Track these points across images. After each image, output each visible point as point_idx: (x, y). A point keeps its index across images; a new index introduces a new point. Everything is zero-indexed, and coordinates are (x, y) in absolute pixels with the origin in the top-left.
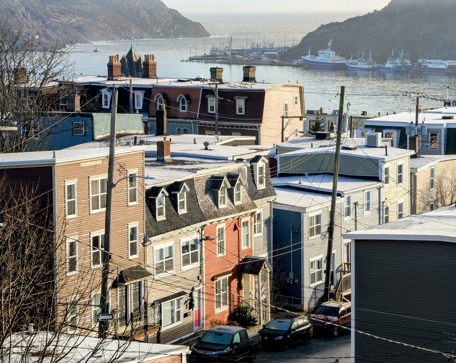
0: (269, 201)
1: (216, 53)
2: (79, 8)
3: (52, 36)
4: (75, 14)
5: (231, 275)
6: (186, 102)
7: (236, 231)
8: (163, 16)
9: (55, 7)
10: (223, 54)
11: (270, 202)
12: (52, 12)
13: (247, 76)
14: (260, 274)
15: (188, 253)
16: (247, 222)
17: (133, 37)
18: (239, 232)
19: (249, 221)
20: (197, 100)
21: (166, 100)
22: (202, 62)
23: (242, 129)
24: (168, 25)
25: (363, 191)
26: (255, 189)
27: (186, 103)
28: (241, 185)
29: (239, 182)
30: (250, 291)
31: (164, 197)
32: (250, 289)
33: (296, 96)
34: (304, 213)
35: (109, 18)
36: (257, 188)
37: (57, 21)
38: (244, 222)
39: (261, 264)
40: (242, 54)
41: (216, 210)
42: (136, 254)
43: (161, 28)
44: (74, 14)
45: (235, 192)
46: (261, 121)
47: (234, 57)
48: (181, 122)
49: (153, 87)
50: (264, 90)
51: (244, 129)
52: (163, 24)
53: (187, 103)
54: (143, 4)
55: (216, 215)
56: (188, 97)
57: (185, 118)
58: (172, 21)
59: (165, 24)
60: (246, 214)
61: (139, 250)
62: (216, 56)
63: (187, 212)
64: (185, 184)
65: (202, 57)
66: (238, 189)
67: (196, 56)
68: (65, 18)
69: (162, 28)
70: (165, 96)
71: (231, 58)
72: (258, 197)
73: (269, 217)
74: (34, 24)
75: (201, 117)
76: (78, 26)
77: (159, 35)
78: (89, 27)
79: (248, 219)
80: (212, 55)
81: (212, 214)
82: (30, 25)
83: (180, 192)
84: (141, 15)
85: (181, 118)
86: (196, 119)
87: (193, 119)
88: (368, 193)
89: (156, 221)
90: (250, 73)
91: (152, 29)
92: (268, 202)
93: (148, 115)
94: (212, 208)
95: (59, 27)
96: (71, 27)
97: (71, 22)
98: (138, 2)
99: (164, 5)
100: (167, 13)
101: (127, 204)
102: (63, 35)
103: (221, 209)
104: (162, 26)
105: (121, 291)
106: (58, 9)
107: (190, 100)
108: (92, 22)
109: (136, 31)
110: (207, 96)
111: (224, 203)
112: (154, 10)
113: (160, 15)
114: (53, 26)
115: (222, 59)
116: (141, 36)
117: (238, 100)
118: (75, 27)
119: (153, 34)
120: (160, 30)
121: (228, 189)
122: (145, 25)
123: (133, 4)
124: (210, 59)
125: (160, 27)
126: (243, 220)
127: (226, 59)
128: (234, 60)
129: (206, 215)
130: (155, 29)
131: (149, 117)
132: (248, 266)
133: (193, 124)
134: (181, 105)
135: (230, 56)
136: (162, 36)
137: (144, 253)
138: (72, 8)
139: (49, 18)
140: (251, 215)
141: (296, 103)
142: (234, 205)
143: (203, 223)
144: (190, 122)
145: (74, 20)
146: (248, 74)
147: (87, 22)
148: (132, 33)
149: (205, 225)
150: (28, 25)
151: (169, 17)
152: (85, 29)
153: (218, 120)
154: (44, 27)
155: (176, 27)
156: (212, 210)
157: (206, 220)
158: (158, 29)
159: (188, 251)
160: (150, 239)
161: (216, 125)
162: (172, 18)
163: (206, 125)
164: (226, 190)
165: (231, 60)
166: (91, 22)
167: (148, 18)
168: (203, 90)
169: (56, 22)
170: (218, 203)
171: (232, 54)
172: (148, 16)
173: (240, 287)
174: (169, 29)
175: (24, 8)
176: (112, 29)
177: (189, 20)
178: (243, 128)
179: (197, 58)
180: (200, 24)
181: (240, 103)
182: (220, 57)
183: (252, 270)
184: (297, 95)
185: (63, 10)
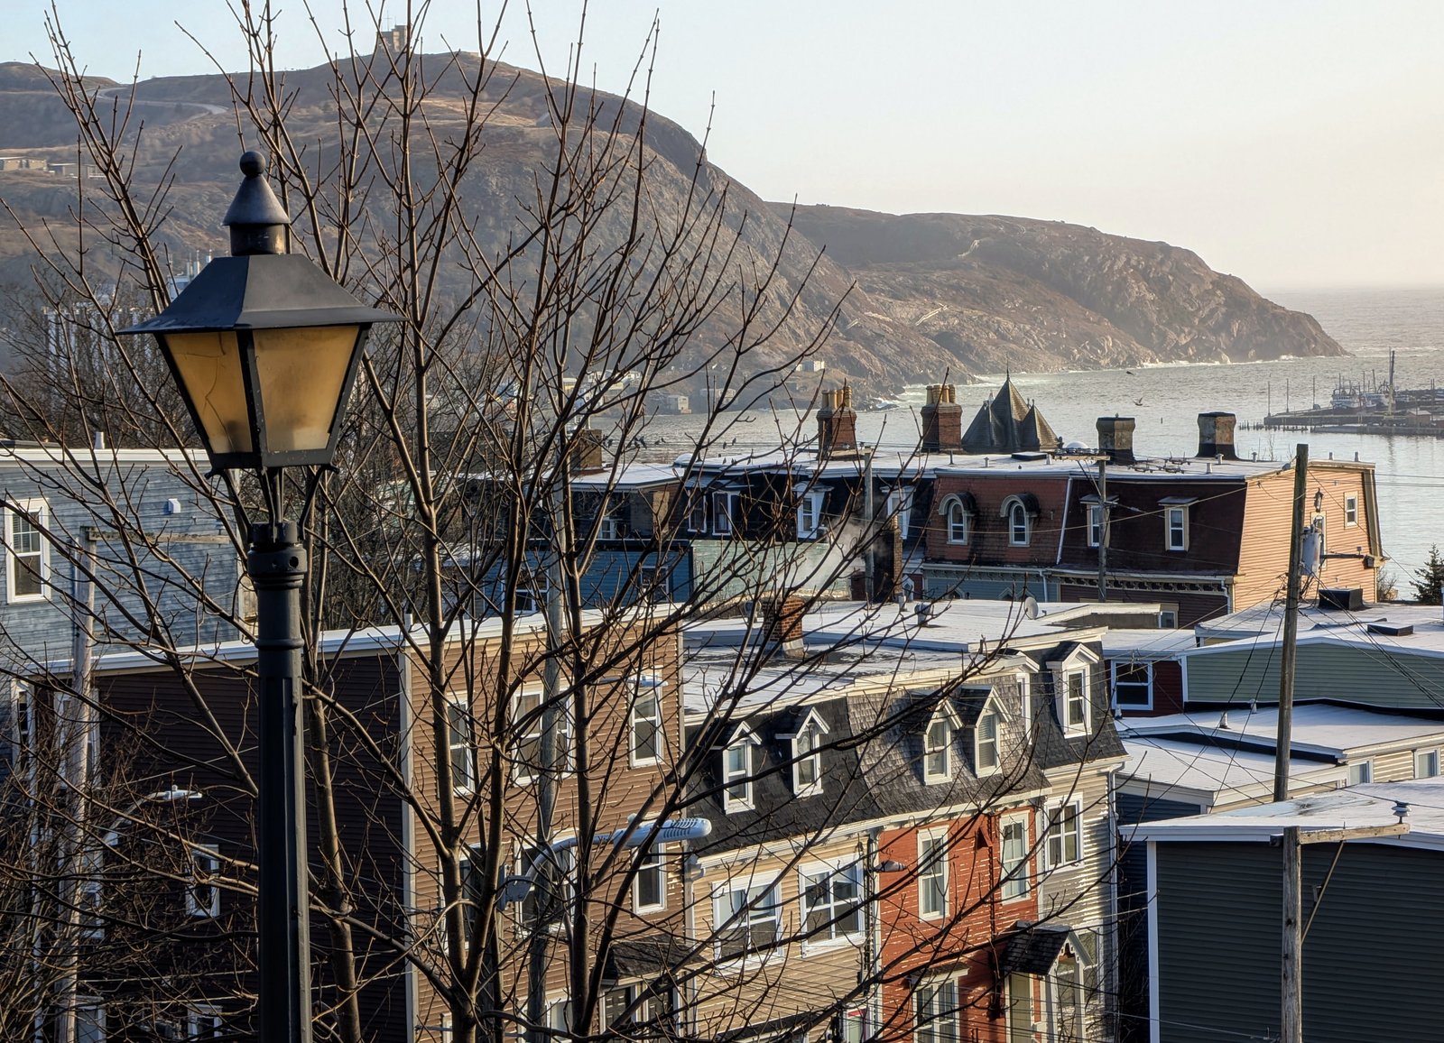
0: (1103, 771)
1: (1350, 403)
2: (948, 280)
3: (863, 361)
4: (936, 297)
5: (965, 972)
6: (1026, 517)
7: (985, 850)
8: (1197, 297)
9: (878, 277)
10: (1370, 404)
11: (1107, 774)
12: (867, 292)
13: (1210, 441)
14: (1052, 972)
15: (826, 906)
16: (1019, 827)
17: (1107, 361)
18: (991, 853)
19: (1026, 827)
20: (1059, 511)
21: (972, 513)
22: (1302, 430)
23: (1181, 591)
24: (1211, 323)
25: (1414, 751)
26: (1056, 735)
27: (1026, 521)
28: (997, 721)
29: (991, 713)
30: (1032, 1023)
31: (750, 749)
32: (1033, 1018)
33: (1349, 496)
34: (1208, 806)
35: (1035, 305)
36: (1063, 734)
37: (881, 317)
38: (1010, 826)
39: (1057, 946)
40: (1429, 403)
41: (917, 790)
42: (657, 902)
43: (1190, 333)
44: (932, 295)
45: (979, 740)
46: (1234, 571)
47: (1403, 414)
48: (1014, 575)
49: (939, 477)
50: (1244, 480)
51: (1186, 592)
52: (1196, 321)
53: (1030, 519)
54: (1139, 262)
55: (914, 803)
56: (1032, 504)
57: (1024, 565)
58: (1224, 310)
59: (1202, 321)
60: (1017, 803)
61: (668, 891)
62: (1351, 410)
63: (822, 792)
64: (813, 714)
65: (1306, 414)
66: (991, 732)
67: (1288, 413)
68: (907, 309)
69: (1194, 331)
70: (971, 502)
71: (1392, 417)
72: (1066, 757)
73: (1105, 818)
74: (813, 328)
75: (1069, 559)
76: (945, 330)
77: (1186, 354)
78: (976, 333)
79: (1022, 817)
80: (1337, 410)
81: (903, 801)
82: (802, 333)
83: (798, 736)
84: (1130, 295)
85: (1011, 563)
86: (1053, 564)
87: (1046, 565)
88: (1432, 757)
89: (724, 812)
90: (1218, 432)
91: (1163, 336)
92: (1100, 774)
93: (922, 556)
94: (902, 783)
95: (886, 334)
96: (924, 335)
97: (923, 319)
98: (1124, 258)
99: (1200, 263)
100: (1211, 287)
101: (628, 762)
102: (899, 358)
103: (931, 787)
104: (1192, 326)
105: (613, 1002)
106: (886, 283)
107: (1039, 512)
108: (985, 319)
109: (1114, 343)
110: (1084, 500)
111: (943, 770)
112: (1170, 277)
113: (1189, 293)
114: (869, 333)
115: (1365, 420)
116: (1130, 357)
117: (1170, 509)
118: (936, 334)
119: (1165, 350)
120: (1189, 339)
121: (954, 732)
122: (1143, 325)
123: (1109, 263)
124: (1330, 421)
125: (1186, 330)
126: (1004, 822)
127: (1378, 420)
128: (1402, 421)
129: (882, 802)
130: (1172, 335)
131: (926, 560)
132: (1020, 951)
133: (1047, 580)
134: (1013, 526)
135: (1390, 411)
136: (1195, 355)
137: (684, 899)
138: (926, 279)
139: (858, 309)
140: (1033, 806)
141: (1351, 517)
142: (975, 776)
143: (871, 824)
144: (1038, 576)
145: (931, 314)
146: (1212, 436)
147: (971, 319)
148: (1102, 349)
149: (878, 830)
150: (794, 332)
151: (1216, 298)
152: (964, 340)
153: (1107, 566)
154: (841, 335)
155: (1235, 327)
156: (902, 790)
157: (883, 815)
158: (1183, 335)
159: (827, 901)
160: (700, 861)
161: (1101, 580)
162: (1226, 301)
163: (1083, 583)
164: (948, 734)
165: (1391, 422)
166: (980, 317)
167: (1153, 302)
168: (1074, 481)
169: (878, 320)
170: (923, 769)
171: (1399, 405)
172: (1151, 297)
173: (996, 1011)
174: (1215, 335)
175: (785, 282)
176: (1045, 337)
177: (1276, 307)
178: (1184, 589)
179: (1288, 419)
180: (1309, 317)
181: (1176, 515)
182: (1364, 414)
183: (1029, 961)
184: (1355, 493)
185: (900, 284)
